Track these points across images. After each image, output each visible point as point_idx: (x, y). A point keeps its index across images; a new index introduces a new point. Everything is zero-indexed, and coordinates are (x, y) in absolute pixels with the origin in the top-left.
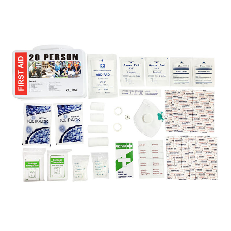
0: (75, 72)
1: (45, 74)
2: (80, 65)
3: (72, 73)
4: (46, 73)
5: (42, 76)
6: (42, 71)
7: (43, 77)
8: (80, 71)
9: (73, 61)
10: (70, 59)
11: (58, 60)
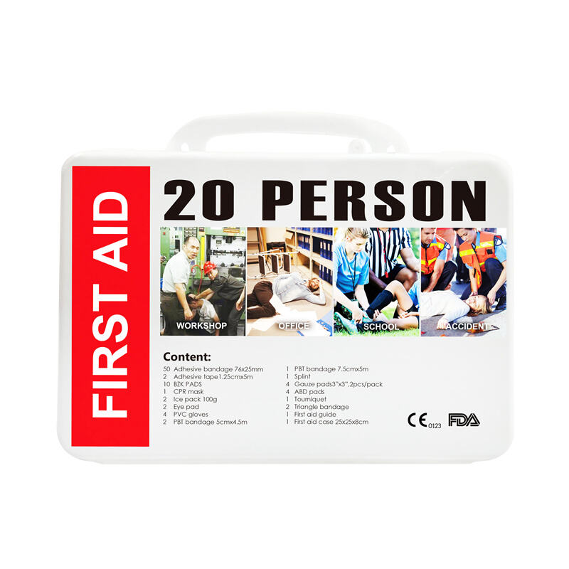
0: (464, 298)
1: (270, 312)
2: (498, 256)
3: (446, 303)
4: (275, 301)
5: (250, 325)
6: (249, 289)
7: (254, 333)
8: (502, 295)
9: (457, 224)
10: (437, 214)
11: (355, 218)
